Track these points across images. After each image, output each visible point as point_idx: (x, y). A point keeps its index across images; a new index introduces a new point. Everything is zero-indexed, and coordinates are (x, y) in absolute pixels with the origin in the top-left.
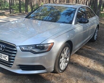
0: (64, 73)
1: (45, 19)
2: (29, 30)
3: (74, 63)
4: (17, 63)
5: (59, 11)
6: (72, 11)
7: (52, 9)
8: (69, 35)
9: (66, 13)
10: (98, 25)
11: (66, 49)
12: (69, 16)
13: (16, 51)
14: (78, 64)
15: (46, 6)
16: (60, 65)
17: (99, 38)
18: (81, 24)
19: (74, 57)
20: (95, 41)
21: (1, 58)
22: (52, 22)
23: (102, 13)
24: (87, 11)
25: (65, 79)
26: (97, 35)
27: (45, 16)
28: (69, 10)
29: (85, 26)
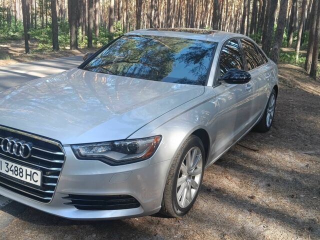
0: (189, 216)
1: (131, 72)
2: (84, 101)
3: (212, 190)
4: (63, 191)
5: (169, 50)
6: (204, 50)
7: (149, 44)
8: (200, 115)
9: (187, 55)
10: (276, 87)
11: (192, 153)
12: (198, 64)
13: (62, 158)
14: (224, 192)
15: (133, 36)
16: (179, 195)
17: (279, 120)
18: (230, 85)
19: (212, 173)
20: (268, 129)
21: (22, 177)
22: (151, 79)
23: (285, 52)
24: (244, 49)
25: (191, 233)
26: (272, 115)
27: (131, 62)
28: (196, 48)
29: (241, 90)
